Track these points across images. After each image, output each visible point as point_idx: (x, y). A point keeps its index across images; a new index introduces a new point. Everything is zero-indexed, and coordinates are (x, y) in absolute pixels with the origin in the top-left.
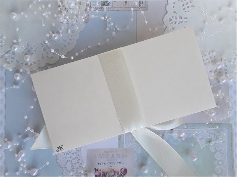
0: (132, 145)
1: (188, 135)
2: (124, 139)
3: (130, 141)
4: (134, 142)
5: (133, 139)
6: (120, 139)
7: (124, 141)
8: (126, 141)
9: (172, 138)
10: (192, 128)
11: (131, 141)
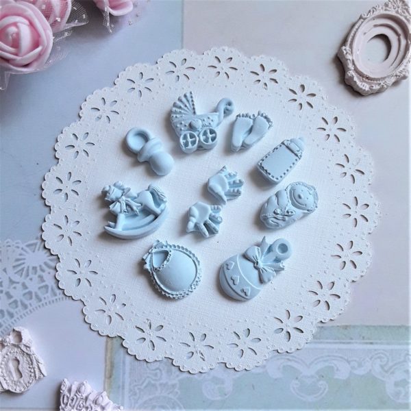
0: (150, 400)
1: (353, 368)
2: (127, 375)
3: (145, 384)
4: (159, 389)
5: (156, 375)
6: (110, 377)
7: (123, 382)
8: (130, 384)
9: (297, 378)
10: (367, 343)
11: (149, 383)
